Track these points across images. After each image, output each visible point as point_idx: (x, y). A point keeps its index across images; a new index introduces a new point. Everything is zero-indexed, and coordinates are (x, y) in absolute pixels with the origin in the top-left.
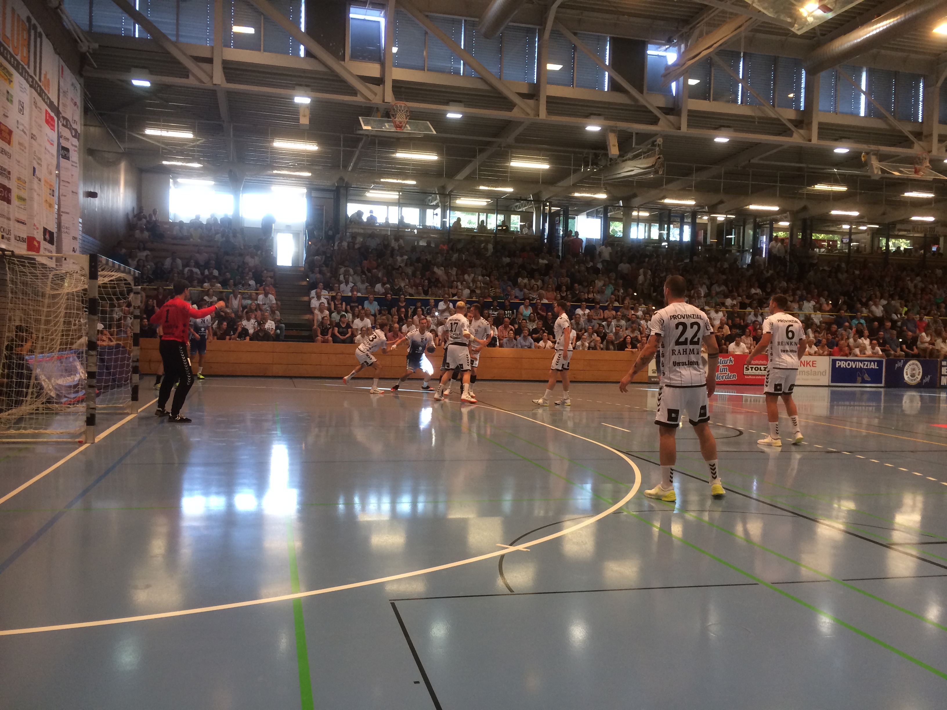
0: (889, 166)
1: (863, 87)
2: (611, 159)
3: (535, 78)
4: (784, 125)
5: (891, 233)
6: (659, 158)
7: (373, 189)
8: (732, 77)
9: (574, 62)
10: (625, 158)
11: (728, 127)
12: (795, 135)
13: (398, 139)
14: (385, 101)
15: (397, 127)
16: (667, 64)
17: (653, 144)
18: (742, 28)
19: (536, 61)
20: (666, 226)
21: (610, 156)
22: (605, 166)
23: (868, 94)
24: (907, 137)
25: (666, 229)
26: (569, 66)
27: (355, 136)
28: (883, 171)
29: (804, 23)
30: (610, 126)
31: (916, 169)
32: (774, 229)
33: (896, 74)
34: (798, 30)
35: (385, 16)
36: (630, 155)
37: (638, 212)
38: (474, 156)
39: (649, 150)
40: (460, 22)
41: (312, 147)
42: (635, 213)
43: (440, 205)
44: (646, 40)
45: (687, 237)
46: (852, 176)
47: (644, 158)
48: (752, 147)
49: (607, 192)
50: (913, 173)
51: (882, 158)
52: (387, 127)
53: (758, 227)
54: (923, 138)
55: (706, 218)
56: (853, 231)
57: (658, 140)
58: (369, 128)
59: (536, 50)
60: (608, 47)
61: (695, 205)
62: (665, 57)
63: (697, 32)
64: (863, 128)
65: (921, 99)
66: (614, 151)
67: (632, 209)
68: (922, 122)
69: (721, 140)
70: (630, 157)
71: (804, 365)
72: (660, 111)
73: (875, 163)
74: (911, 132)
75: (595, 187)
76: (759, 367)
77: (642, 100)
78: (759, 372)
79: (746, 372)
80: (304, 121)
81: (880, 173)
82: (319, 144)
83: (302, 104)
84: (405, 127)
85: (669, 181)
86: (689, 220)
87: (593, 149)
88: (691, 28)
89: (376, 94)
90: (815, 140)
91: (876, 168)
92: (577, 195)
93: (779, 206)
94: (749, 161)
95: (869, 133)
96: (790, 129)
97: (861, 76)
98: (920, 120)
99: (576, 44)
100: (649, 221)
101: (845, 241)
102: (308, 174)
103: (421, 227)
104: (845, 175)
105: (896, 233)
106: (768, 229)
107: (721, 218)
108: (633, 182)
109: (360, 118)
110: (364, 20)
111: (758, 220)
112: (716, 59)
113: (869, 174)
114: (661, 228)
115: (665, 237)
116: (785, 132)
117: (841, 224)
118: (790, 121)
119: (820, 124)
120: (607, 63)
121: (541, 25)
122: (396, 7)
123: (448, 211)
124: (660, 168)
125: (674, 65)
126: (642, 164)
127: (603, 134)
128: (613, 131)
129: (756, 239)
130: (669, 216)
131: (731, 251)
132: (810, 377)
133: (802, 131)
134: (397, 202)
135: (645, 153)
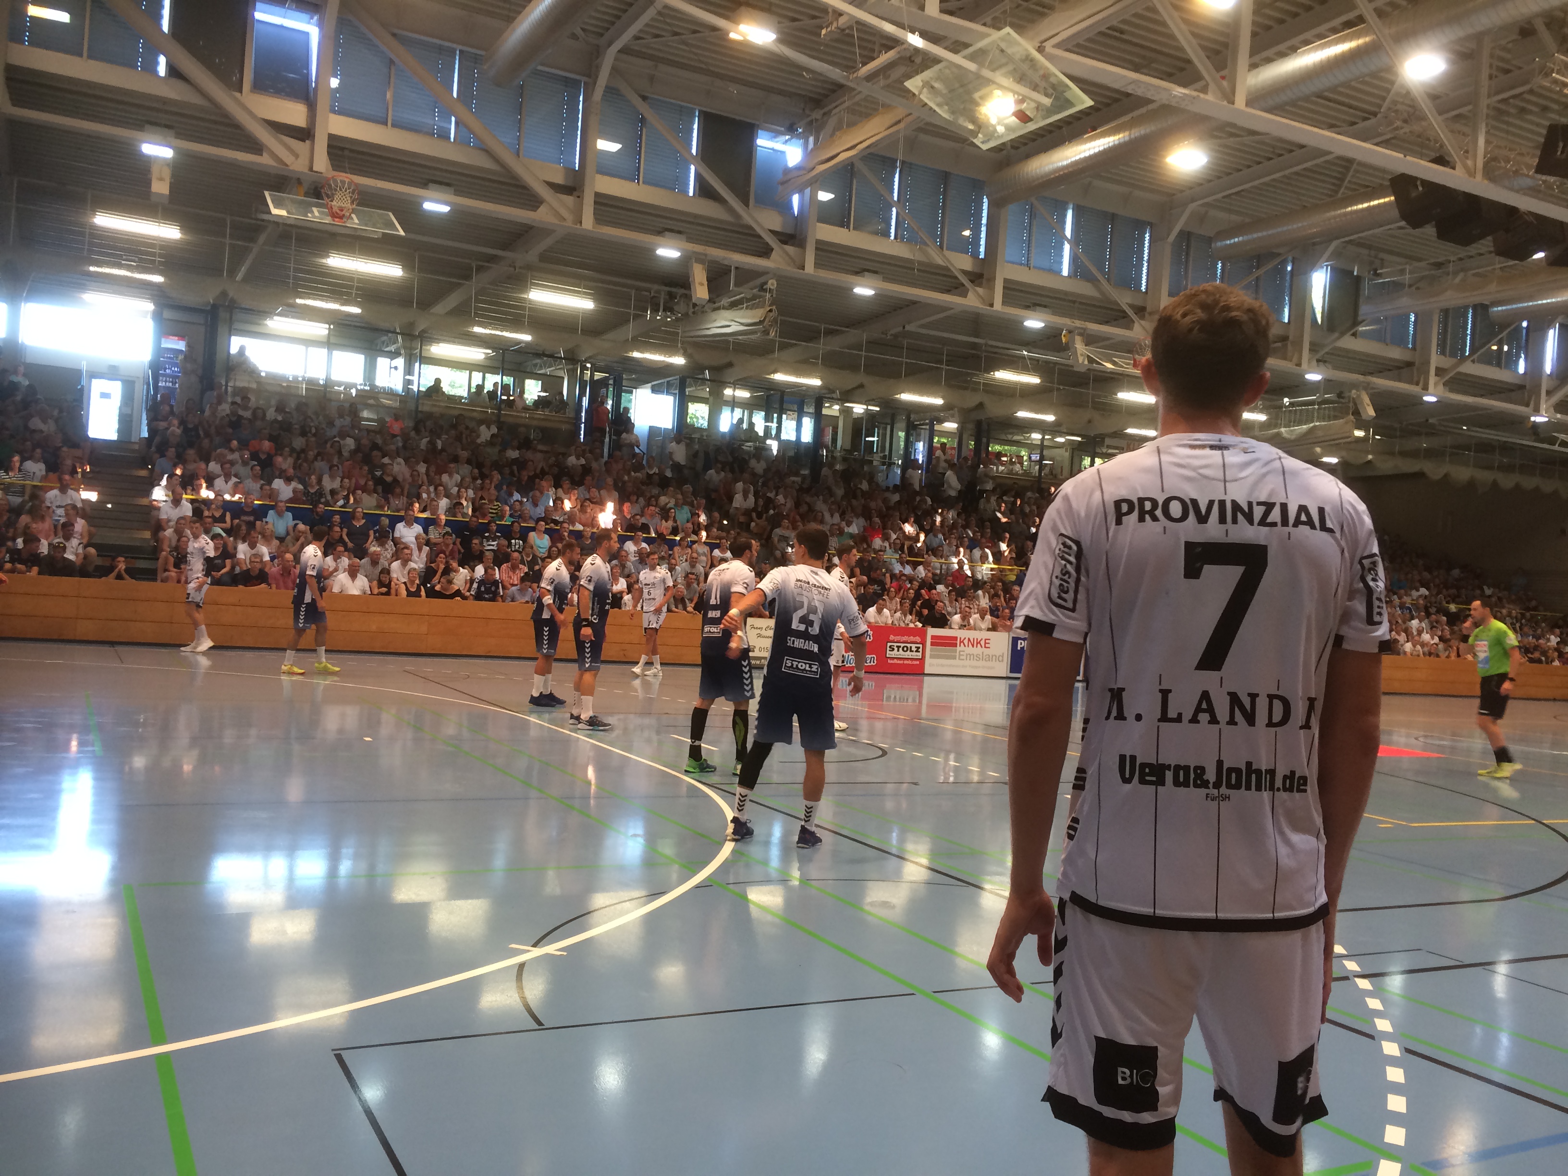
0: (1100, 353)
1: (1068, 232)
2: (695, 305)
3: (577, 161)
4: (956, 278)
5: (1098, 450)
6: (771, 311)
7: (279, 315)
8: (882, 196)
9: (640, 143)
10: (717, 305)
11: (875, 272)
12: (970, 295)
13: (333, 235)
14: (315, 169)
15: (334, 215)
16: (786, 165)
17: (762, 288)
18: (902, 125)
19: (579, 133)
20: (775, 415)
21: (694, 301)
22: (686, 315)
23: (1076, 241)
24: (1124, 312)
25: (775, 420)
26: (633, 147)
27: (254, 222)
28: (1091, 360)
29: (991, 134)
30: (694, 252)
31: (1135, 360)
32: (935, 433)
33: (1113, 218)
34: (983, 143)
35: (320, 25)
36: (725, 301)
37: (734, 391)
38: (468, 277)
39: (754, 298)
40: (452, 53)
41: (171, 232)
42: (728, 392)
43: (403, 352)
44: (757, 123)
45: (807, 436)
46: (1047, 362)
47: (747, 308)
48: (908, 306)
49: (685, 354)
50: (1131, 366)
51: (1090, 340)
52: (316, 215)
53: (912, 429)
54: (1147, 315)
55: (837, 407)
56: (1046, 443)
57: (770, 282)
58: (283, 213)
59: (580, 116)
60: (696, 126)
61: (820, 387)
62: (783, 153)
63: (832, 122)
64: (1066, 293)
65: (1146, 257)
66: (701, 292)
67: (724, 384)
68: (1146, 292)
69: (864, 291)
70: (726, 305)
71: (973, 646)
72: (775, 238)
73: (1080, 346)
74: (1131, 306)
75: (668, 345)
76: (909, 645)
77: (747, 216)
78: (908, 654)
79: (889, 654)
80: (160, 187)
81: (1086, 362)
82: (183, 229)
83: (156, 158)
84: (350, 217)
85: (783, 347)
86: (811, 410)
87: (666, 285)
88: (824, 114)
89: (297, 156)
90: (998, 306)
91: (1082, 355)
92: (636, 355)
93: (943, 398)
94: (904, 327)
95: (1074, 302)
96: (963, 285)
97: (1065, 216)
98: (1143, 288)
99: (646, 115)
100: (750, 406)
101: (1034, 457)
102: (158, 279)
103: (367, 388)
104: (1038, 361)
105: (1104, 450)
106: (927, 432)
107: (859, 409)
108: (728, 342)
109: (267, 194)
110: (282, 27)
111: (912, 416)
112: (859, 165)
113: (1070, 362)
114: (768, 418)
115: (774, 432)
116: (956, 288)
117: (1031, 432)
118: (964, 272)
119: (1006, 281)
120: (694, 151)
121: (589, 76)
122: (339, 12)
123: (417, 365)
124: (771, 326)
125: (798, 168)
126: (743, 317)
127: (685, 261)
128: (700, 261)
129: (908, 444)
130: (782, 401)
131: (871, 462)
132: (981, 663)
133: (980, 290)
134: (325, 340)
135: (748, 300)
